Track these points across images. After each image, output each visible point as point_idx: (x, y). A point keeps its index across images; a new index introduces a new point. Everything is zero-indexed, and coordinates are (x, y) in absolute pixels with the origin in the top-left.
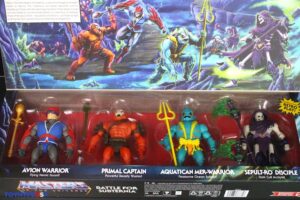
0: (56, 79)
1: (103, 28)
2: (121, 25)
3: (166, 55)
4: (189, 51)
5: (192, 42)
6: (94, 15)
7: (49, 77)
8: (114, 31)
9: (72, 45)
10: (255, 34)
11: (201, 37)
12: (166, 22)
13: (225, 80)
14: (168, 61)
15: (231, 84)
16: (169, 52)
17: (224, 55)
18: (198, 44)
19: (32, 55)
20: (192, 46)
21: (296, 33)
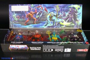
0: (22, 25)
1: (34, 12)
2: (38, 11)
3: (48, 19)
4: (54, 18)
5: (54, 16)
6: (32, 9)
7: (20, 25)
8: (36, 13)
9: (26, 16)
10: (69, 13)
11: (57, 14)
12: (48, 11)
13: (63, 25)
14: (49, 21)
15: (64, 26)
16: (49, 18)
17: (62, 19)
18: (56, 16)
19: (16, 19)
20: (55, 17)
21: (79, 13)
